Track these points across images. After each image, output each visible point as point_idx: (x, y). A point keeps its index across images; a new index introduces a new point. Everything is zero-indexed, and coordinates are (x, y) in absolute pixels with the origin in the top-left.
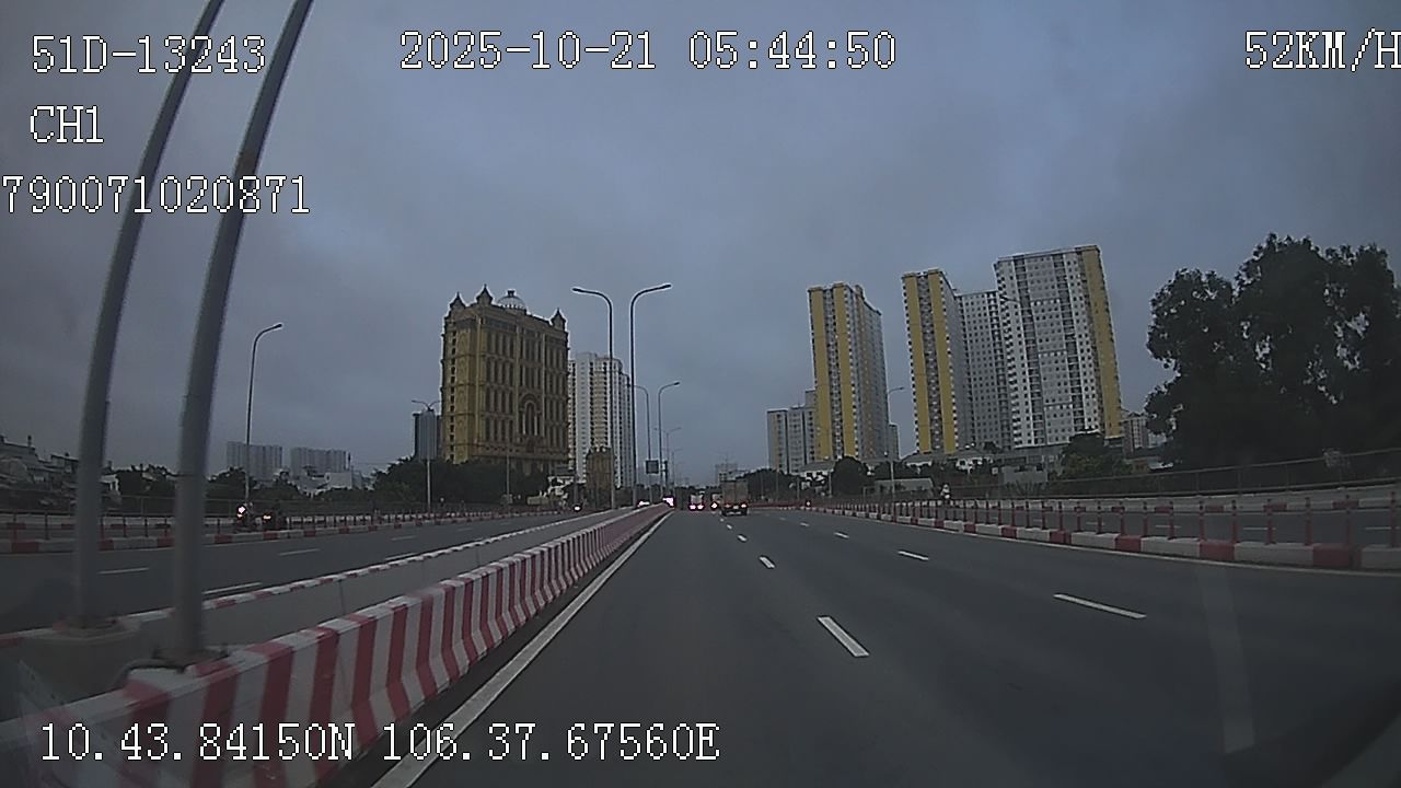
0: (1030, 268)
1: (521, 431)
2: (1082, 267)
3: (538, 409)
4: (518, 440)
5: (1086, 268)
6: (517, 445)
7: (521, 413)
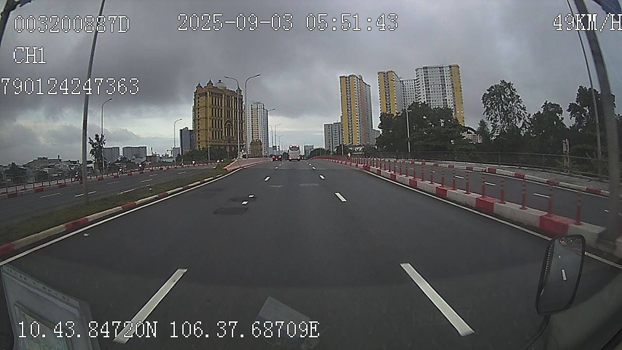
0: (430, 72)
1: (225, 135)
2: (451, 72)
3: (232, 126)
4: (224, 138)
5: (453, 73)
6: (224, 140)
7: (225, 128)
